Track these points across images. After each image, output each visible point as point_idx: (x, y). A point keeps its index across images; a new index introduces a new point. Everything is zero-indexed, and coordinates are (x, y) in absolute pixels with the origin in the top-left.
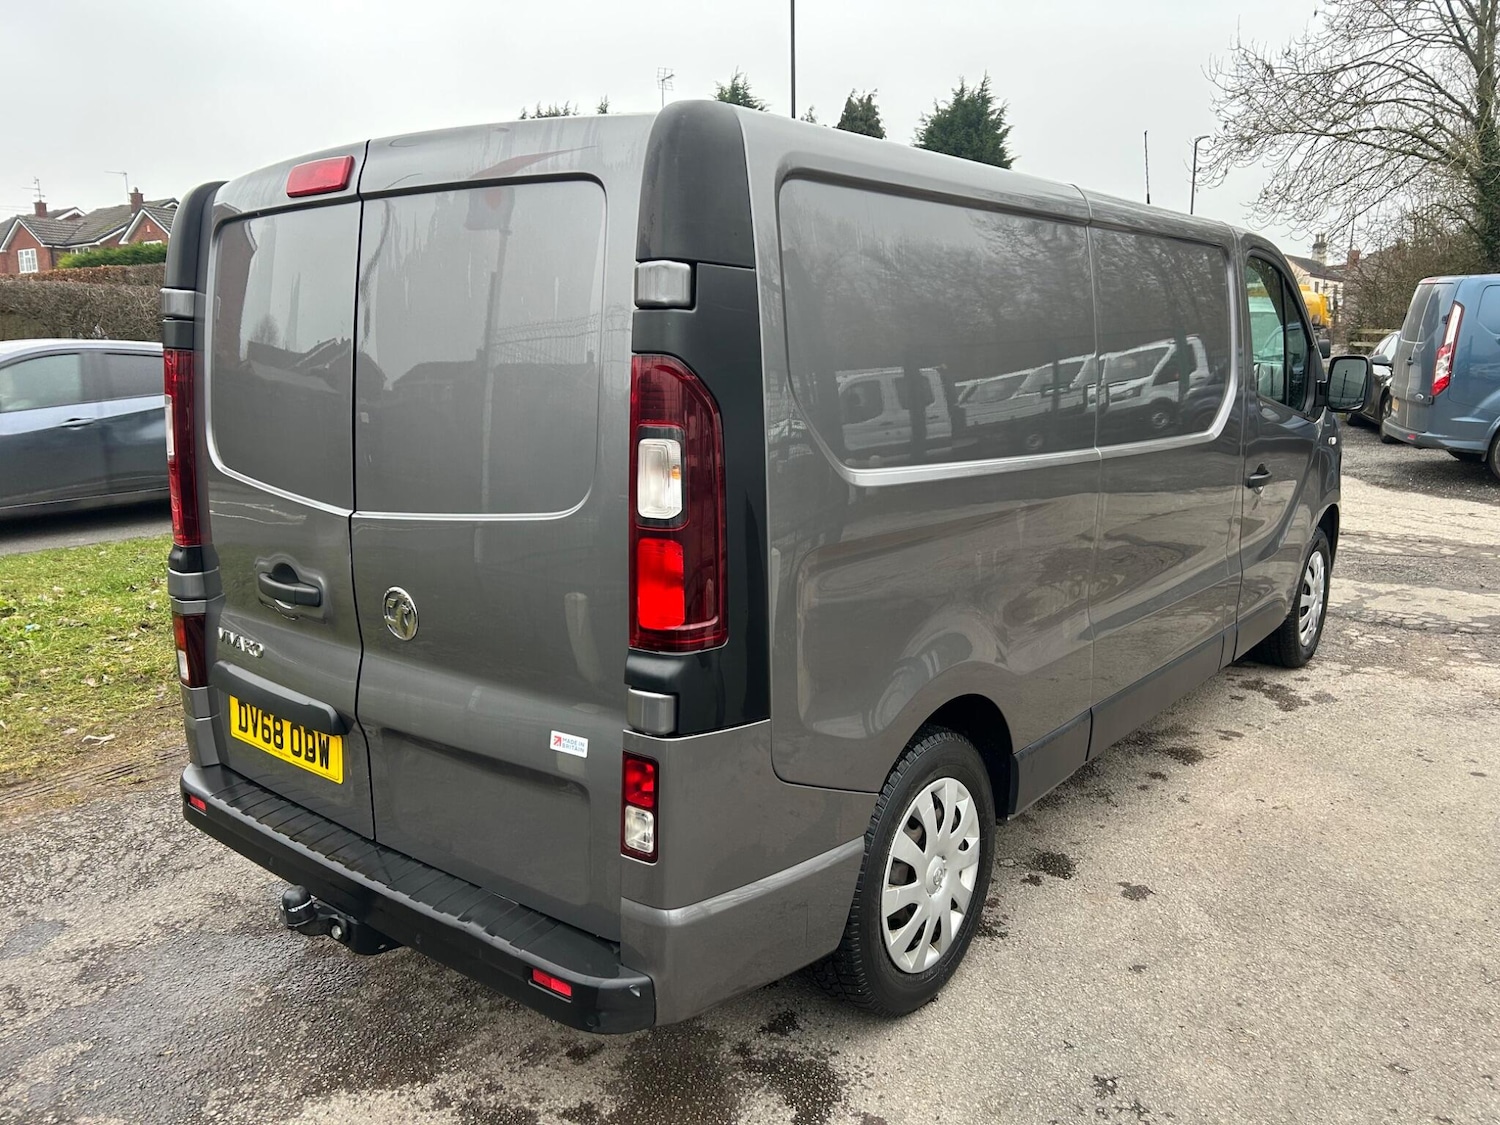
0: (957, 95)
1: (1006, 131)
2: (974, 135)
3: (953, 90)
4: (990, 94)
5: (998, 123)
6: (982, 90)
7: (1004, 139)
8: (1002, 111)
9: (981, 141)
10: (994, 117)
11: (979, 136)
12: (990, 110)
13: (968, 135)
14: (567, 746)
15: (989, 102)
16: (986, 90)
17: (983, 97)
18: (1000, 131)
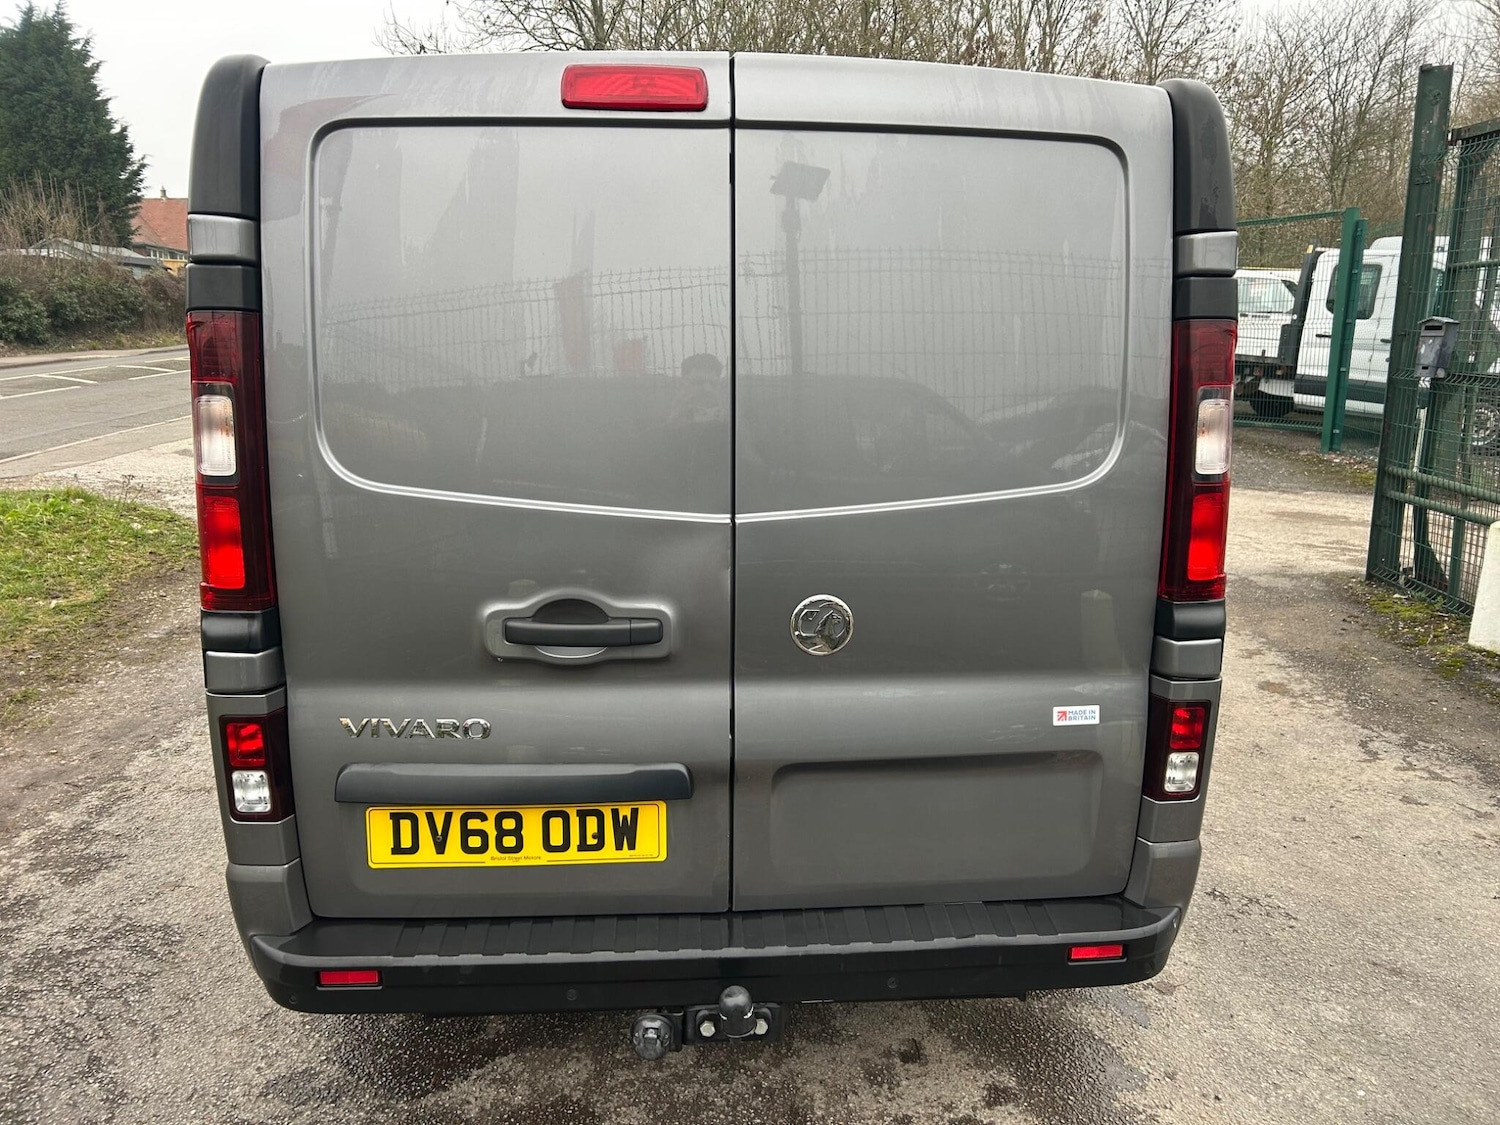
0: (25, 13)
1: (98, 66)
2: (56, 65)
3: (18, 6)
4: (69, 19)
5: (84, 55)
6: (58, 13)
7: (96, 75)
8: (87, 42)
9: (67, 73)
10: (78, 47)
11: (63, 67)
12: (72, 37)
13: (47, 63)
14: (1075, 718)
15: (70, 29)
16: (63, 14)
17: (61, 22)
18: (88, 65)
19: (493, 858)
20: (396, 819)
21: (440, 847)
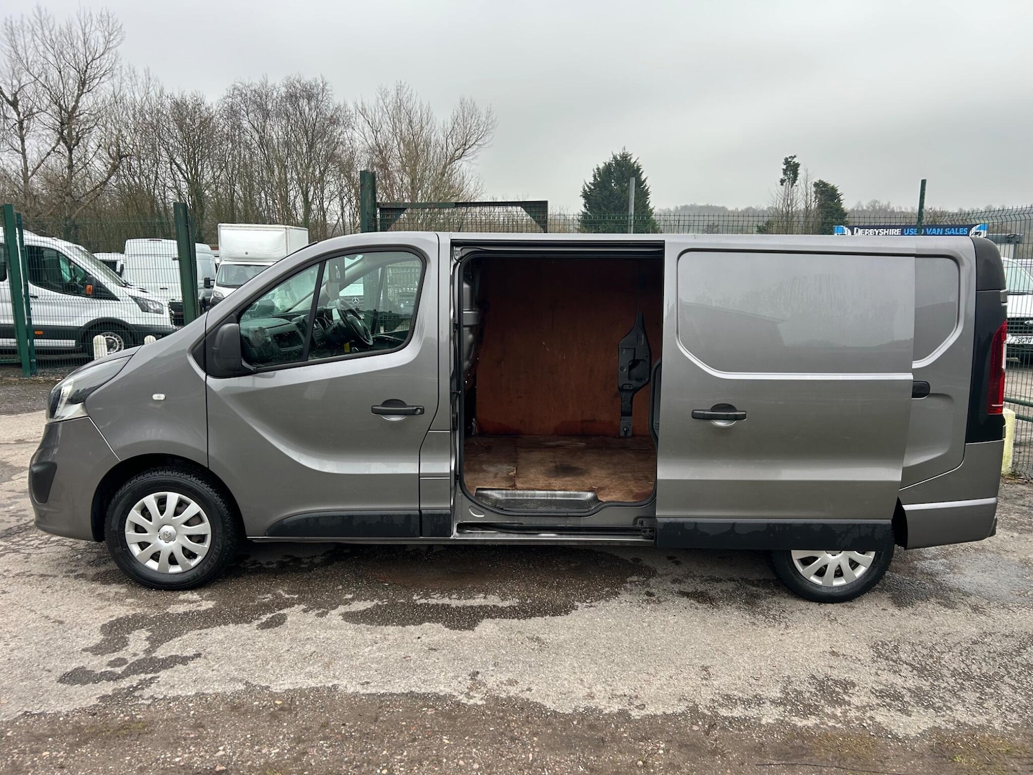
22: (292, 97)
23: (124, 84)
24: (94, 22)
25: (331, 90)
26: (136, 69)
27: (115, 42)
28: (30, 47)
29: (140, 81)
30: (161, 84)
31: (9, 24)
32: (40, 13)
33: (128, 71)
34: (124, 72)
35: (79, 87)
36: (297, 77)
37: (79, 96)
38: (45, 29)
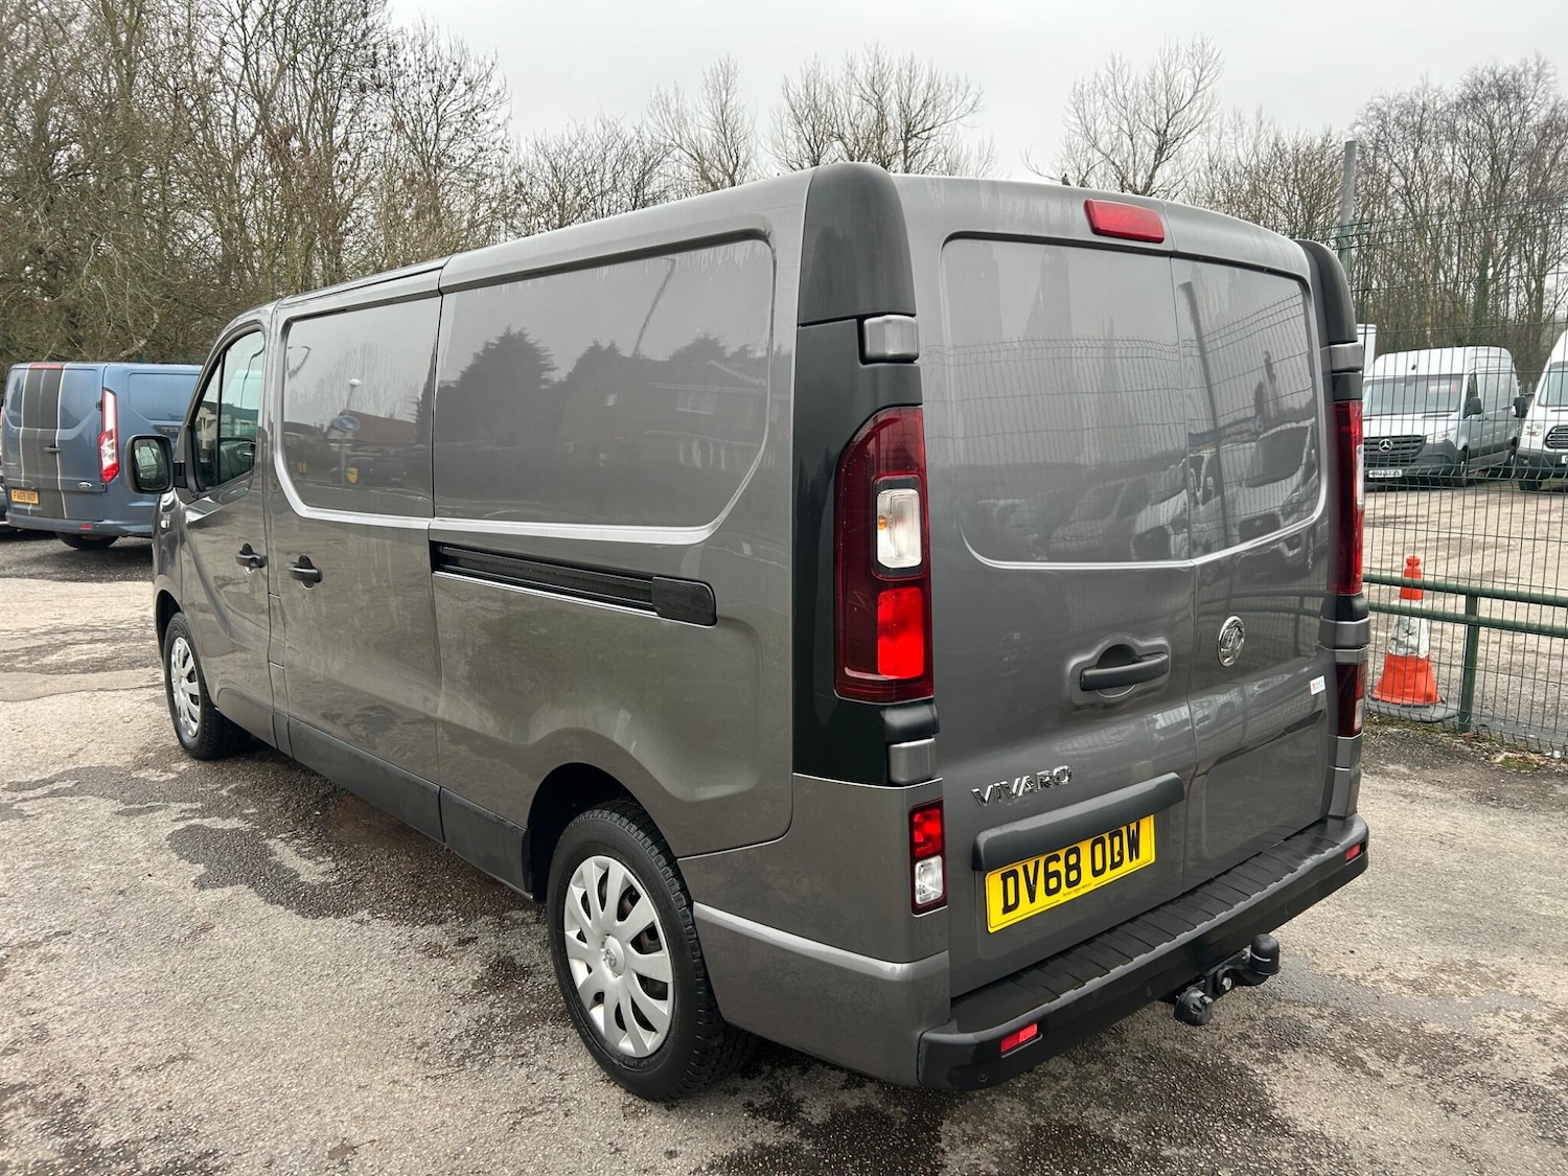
19: (1064, 895)
20: (1004, 878)
21: (1032, 899)
22: (1472, 102)
23: (1224, 138)
24: (1181, 58)
25: (1554, 74)
26: (1242, 114)
27: (1207, 80)
28: (1100, 114)
29: (1246, 130)
30: (1277, 127)
31: (1078, 87)
32: (1114, 63)
33: (1232, 120)
34: (1226, 121)
35: (1156, 156)
36: (1489, 65)
37: (1155, 168)
38: (1117, 84)
